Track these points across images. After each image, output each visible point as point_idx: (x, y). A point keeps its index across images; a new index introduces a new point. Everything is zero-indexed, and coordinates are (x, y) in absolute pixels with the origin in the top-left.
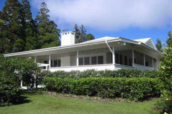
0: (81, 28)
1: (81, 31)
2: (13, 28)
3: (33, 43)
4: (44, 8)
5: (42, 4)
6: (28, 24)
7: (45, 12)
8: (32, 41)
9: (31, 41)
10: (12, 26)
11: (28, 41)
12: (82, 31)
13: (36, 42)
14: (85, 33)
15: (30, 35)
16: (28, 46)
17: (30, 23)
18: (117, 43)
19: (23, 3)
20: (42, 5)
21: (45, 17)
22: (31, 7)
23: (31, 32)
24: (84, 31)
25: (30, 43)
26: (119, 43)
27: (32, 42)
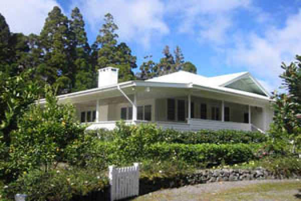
0: (175, 52)
1: (174, 57)
2: (53, 59)
3: (87, 82)
4: (108, 22)
5: (106, 16)
6: (79, 52)
7: (110, 29)
8: (84, 78)
9: (82, 79)
10: (52, 56)
11: (78, 79)
12: (177, 57)
13: (91, 80)
14: (182, 60)
15: (81, 70)
16: (79, 86)
17: (83, 49)
18: (131, 90)
19: (73, 18)
20: (107, 18)
21: (110, 38)
22: (85, 23)
23: (83, 64)
24: (180, 57)
25: (82, 82)
26: (133, 89)
27: (84, 80)
